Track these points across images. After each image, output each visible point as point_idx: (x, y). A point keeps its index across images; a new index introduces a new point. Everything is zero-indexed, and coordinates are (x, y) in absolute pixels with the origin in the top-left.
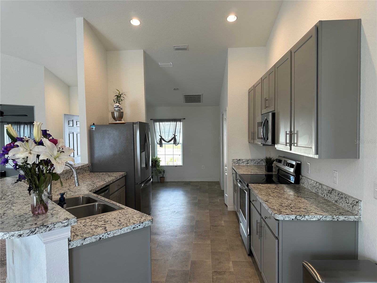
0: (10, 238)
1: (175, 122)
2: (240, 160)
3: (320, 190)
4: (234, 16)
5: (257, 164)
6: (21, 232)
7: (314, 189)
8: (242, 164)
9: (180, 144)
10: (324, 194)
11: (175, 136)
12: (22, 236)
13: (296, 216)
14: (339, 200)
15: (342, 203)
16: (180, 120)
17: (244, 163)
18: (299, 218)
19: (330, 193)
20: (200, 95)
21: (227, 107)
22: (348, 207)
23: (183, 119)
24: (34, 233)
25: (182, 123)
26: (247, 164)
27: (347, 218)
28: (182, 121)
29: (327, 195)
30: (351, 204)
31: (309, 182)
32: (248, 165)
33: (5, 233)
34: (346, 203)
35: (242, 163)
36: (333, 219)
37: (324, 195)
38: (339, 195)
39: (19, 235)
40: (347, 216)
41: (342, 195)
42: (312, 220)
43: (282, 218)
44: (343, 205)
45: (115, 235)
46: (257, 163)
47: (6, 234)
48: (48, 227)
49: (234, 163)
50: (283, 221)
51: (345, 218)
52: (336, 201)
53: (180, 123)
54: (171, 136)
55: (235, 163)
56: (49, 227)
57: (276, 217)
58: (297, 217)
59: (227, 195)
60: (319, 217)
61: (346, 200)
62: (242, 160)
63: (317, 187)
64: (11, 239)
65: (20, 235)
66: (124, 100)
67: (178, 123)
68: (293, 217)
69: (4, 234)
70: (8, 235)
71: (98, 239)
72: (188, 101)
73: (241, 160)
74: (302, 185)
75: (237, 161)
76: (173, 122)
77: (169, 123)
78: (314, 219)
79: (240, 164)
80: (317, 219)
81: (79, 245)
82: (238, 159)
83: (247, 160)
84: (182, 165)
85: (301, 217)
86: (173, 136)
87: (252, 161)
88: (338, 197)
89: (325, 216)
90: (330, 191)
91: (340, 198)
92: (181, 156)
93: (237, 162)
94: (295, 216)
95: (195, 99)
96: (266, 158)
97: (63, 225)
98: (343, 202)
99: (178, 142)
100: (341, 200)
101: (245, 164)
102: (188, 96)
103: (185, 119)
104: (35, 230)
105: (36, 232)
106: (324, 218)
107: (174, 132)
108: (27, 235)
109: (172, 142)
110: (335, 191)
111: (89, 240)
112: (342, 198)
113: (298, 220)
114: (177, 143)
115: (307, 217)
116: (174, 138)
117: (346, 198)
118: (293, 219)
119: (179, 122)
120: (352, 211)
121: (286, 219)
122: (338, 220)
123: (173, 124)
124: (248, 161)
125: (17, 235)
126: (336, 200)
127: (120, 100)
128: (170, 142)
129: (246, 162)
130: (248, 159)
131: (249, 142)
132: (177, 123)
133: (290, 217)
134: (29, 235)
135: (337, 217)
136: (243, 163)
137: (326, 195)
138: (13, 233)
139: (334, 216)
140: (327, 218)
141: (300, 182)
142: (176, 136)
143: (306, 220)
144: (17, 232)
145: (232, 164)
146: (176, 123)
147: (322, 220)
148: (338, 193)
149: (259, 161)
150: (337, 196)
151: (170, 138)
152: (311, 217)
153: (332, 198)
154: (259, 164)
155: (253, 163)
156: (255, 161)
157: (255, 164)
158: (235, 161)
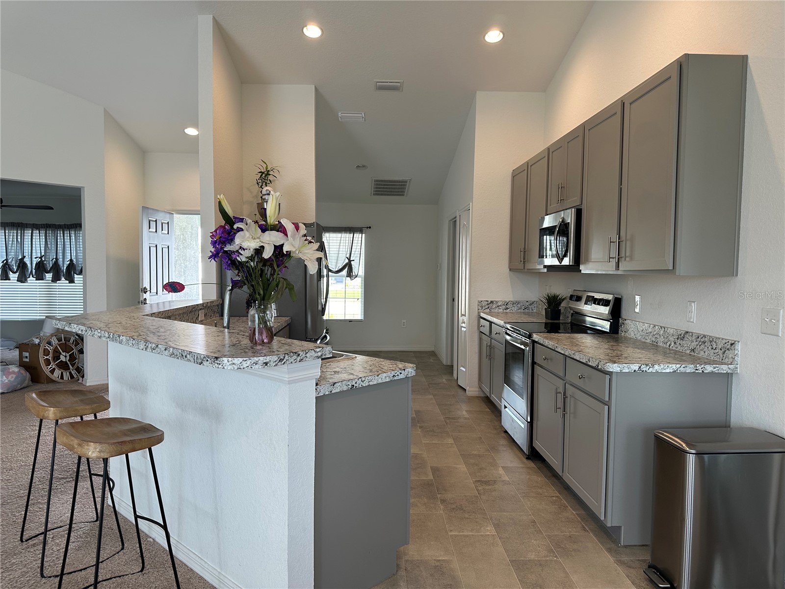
0: (252, 366)
1: (350, 233)
2: (492, 302)
3: (662, 337)
4: (498, 32)
5: (523, 311)
6: (268, 359)
7: (650, 338)
8: (496, 310)
9: (360, 277)
10: (670, 342)
11: (350, 261)
12: (268, 365)
13: (640, 365)
14: (698, 346)
15: (705, 350)
16: (360, 230)
17: (500, 307)
18: (644, 369)
19: (681, 339)
20: (406, 182)
21: (471, 203)
22: (715, 355)
23: (367, 228)
24: (283, 363)
25: (364, 235)
26: (505, 311)
27: (717, 369)
28: (364, 231)
29: (675, 343)
30: (721, 350)
31: (639, 327)
32: (507, 312)
33: (245, 359)
34: (712, 349)
35: (496, 307)
36: (697, 370)
37: (668, 344)
38: (699, 339)
39: (264, 363)
40: (717, 366)
41: (704, 338)
42: (664, 371)
43: (619, 369)
44: (706, 353)
45: (371, 383)
46: (523, 309)
47: (246, 361)
48: (299, 355)
49: (482, 307)
50: (621, 373)
51: (715, 368)
52: (693, 350)
53: (361, 235)
54: (343, 261)
55: (484, 308)
56: (301, 355)
57: (608, 367)
58: (642, 367)
59: (464, 370)
60: (674, 367)
61: (711, 345)
62: (497, 302)
63: (655, 333)
64: (253, 368)
65: (266, 364)
66: (274, 180)
67: (358, 236)
68: (635, 367)
69: (243, 360)
70: (249, 362)
71: (350, 387)
72: (379, 191)
73: (495, 302)
74: (623, 334)
75: (488, 304)
76: (347, 233)
77: (339, 235)
78: (668, 371)
79: (492, 311)
80: (671, 371)
81: (327, 393)
82: (490, 300)
83: (505, 302)
84: (363, 318)
85: (648, 367)
86: (347, 261)
87: (514, 305)
88: (697, 343)
89: (683, 366)
90: (682, 336)
91: (700, 343)
92: (360, 300)
93: (487, 307)
94: (638, 365)
95: (394, 189)
96: (548, 296)
97: (316, 355)
98: (706, 348)
99: (356, 274)
100: (702, 346)
101: (501, 310)
102: (382, 181)
103: (370, 227)
104: (284, 357)
105: (285, 360)
106: (682, 369)
107: (348, 252)
108: (274, 364)
109: (345, 272)
110: (691, 334)
111: (339, 387)
112: (704, 342)
113: (643, 371)
114: (354, 274)
115: (656, 367)
116: (349, 266)
117: (711, 342)
118: (635, 371)
119: (359, 233)
120: (722, 359)
121: (624, 371)
122: (703, 372)
123: (348, 236)
124: (506, 304)
125: (262, 362)
126: (693, 348)
127: (267, 180)
128: (340, 274)
129: (504, 307)
130: (507, 300)
131: (510, 270)
132: (355, 235)
133: (632, 367)
134: (276, 365)
135: (702, 366)
136: (498, 308)
137: (673, 343)
138: (256, 359)
139: (698, 365)
140: (688, 368)
141: (618, 330)
142: (352, 262)
143: (654, 371)
144: (261, 358)
145: (478, 310)
146: (352, 234)
147: (679, 372)
148: (697, 336)
149: (528, 304)
150: (694, 341)
151: (340, 266)
152: (662, 367)
153: (686, 345)
154: (526, 310)
155: (516, 308)
156: (519, 305)
157: (519, 311)
158: (484, 304)
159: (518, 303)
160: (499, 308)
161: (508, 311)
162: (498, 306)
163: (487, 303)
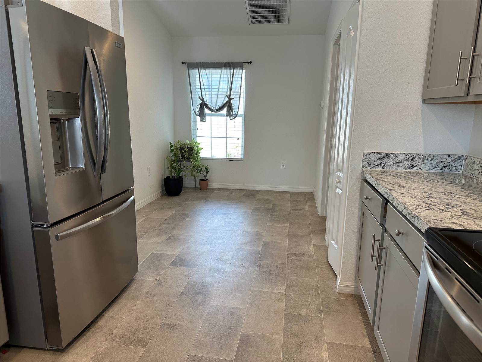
1: (230, 69)
2: (387, 155)
5: (439, 171)
8: (394, 169)
9: (241, 116)
11: (230, 99)
16: (241, 66)
17: (401, 164)
23: (248, 63)
25: (244, 71)
26: (408, 170)
28: (245, 66)
32: (412, 173)
35: (393, 164)
46: (441, 167)
49: (370, 163)
53: (241, 71)
54: (222, 100)
55: (372, 165)
59: (336, 247)
62: (396, 155)
67: (238, 71)
72: (257, 17)
73: (392, 155)
75: (380, 159)
76: (227, 69)
77: (219, 71)
79: (387, 169)
82: (384, 152)
83: (410, 155)
84: (243, 157)
86: (227, 99)
87: (426, 161)
92: (240, 140)
93: (378, 163)
95: (273, 12)
99: (236, 113)
101: (401, 169)
103: (251, 62)
107: (229, 90)
109: (225, 111)
114: (234, 113)
116: (228, 105)
119: (239, 68)
123: (226, 73)
124: (412, 160)
128: (221, 112)
129: (407, 164)
130: (414, 152)
131: (425, 101)
132: (235, 71)
136: (396, 165)
142: (232, 101)
145: (363, 167)
146: (232, 71)
149: (449, 159)
151: (220, 104)
154: (446, 170)
155: (428, 166)
156: (434, 162)
157: (433, 171)
158: (373, 158)
159: (432, 157)
160: (399, 166)
161: (414, 170)
162: (397, 163)
163: (378, 156)
